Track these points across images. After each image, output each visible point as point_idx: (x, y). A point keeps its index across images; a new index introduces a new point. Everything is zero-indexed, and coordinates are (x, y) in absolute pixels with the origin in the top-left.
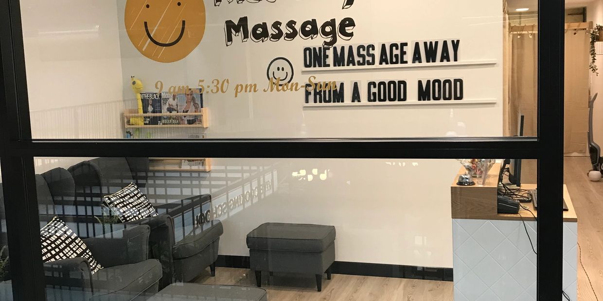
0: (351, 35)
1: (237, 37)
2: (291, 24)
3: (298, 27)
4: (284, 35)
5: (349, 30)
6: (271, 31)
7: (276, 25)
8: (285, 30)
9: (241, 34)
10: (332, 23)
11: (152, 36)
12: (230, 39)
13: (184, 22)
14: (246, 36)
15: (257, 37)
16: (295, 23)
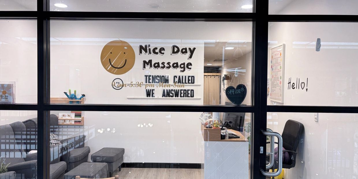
0: (190, 68)
1: (148, 67)
2: (169, 63)
3: (171, 65)
4: (166, 67)
5: (190, 67)
6: (161, 65)
7: (163, 63)
8: (166, 65)
9: (149, 66)
10: (184, 64)
11: (112, 64)
12: (144, 67)
13: (126, 60)
14: (151, 66)
15: (155, 67)
16: (170, 63)
